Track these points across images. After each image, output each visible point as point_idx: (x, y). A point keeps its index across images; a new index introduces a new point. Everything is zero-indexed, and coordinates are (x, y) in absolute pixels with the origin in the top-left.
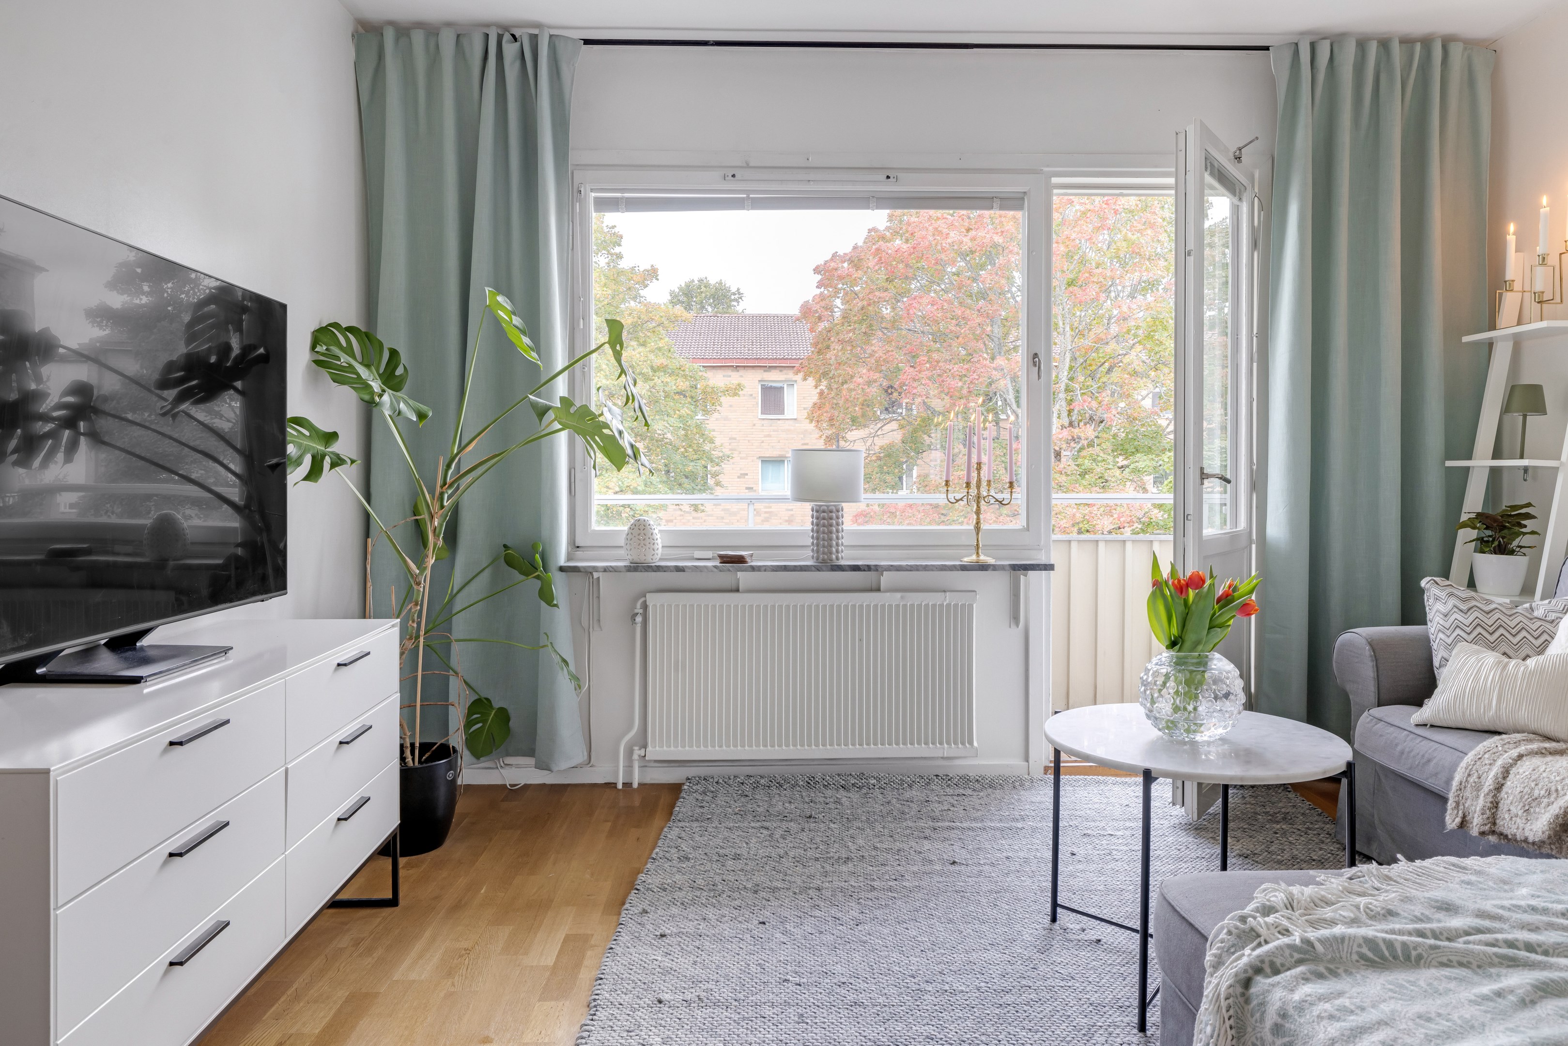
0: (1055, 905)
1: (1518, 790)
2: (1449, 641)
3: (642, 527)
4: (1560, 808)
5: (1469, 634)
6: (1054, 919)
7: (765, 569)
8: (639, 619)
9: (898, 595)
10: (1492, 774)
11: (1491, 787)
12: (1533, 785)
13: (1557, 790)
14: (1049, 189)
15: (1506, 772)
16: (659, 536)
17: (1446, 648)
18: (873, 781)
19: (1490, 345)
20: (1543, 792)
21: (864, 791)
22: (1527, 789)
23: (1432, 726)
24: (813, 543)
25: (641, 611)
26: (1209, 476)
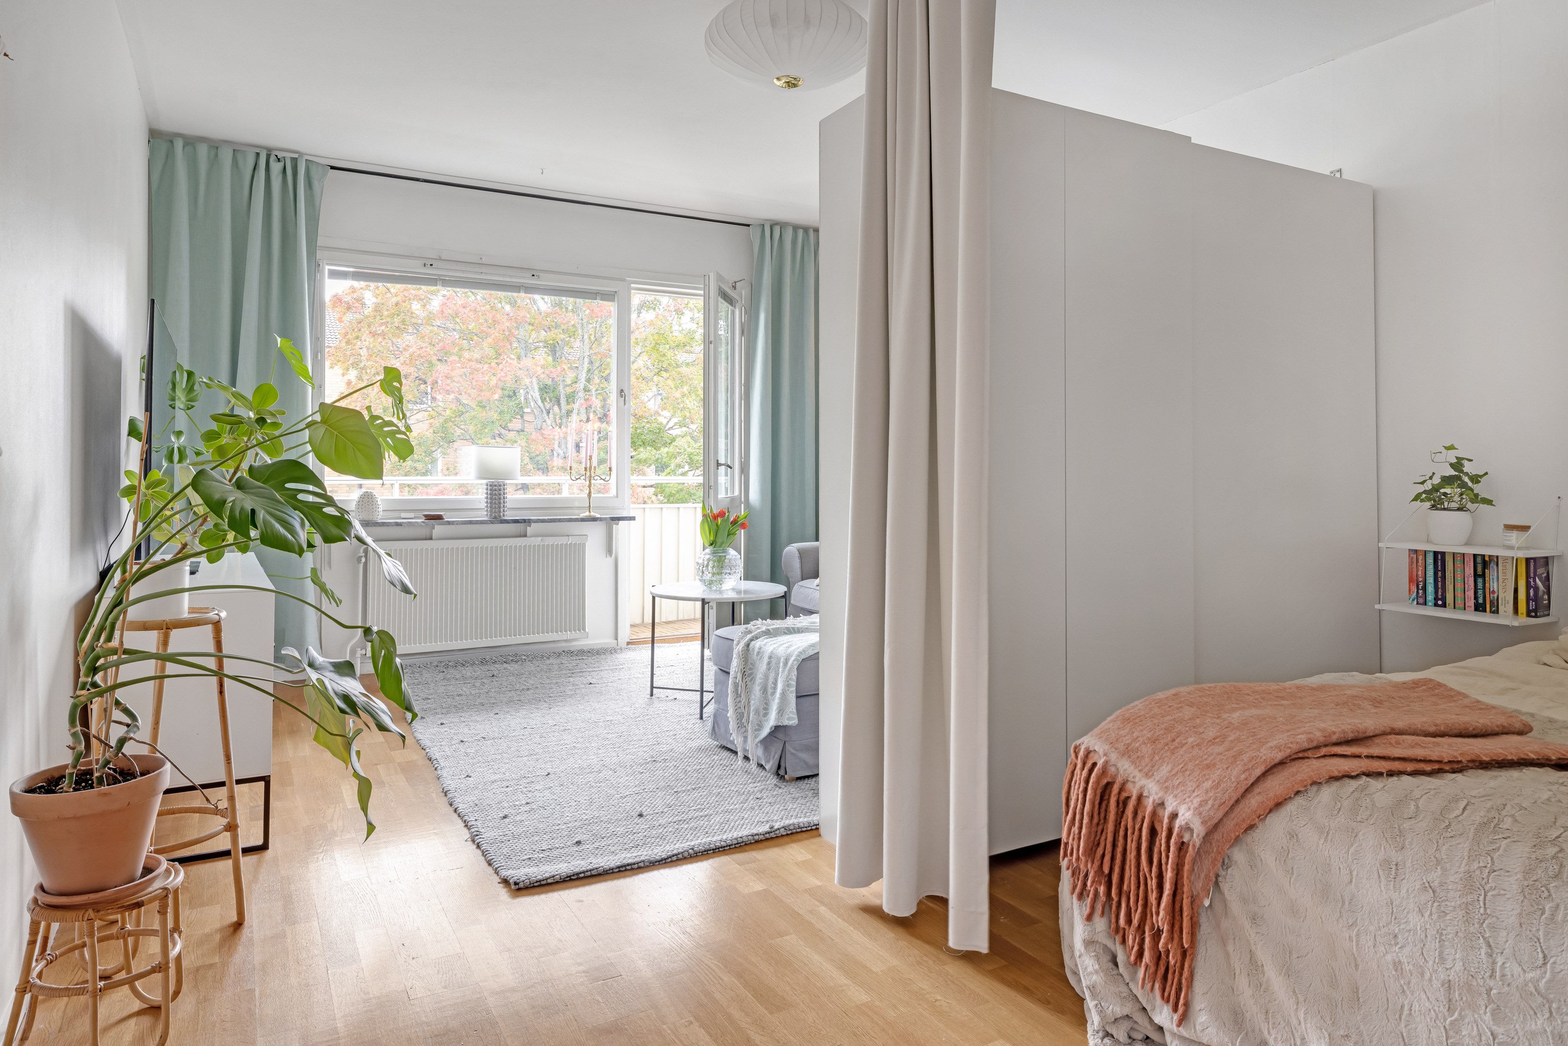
0: (652, 687)
3: (370, 497)
6: (652, 695)
7: (458, 523)
8: (363, 560)
9: (540, 539)
14: (629, 289)
16: (379, 503)
18: (524, 657)
21: (520, 663)
24: (487, 506)
25: (363, 554)
26: (721, 465)
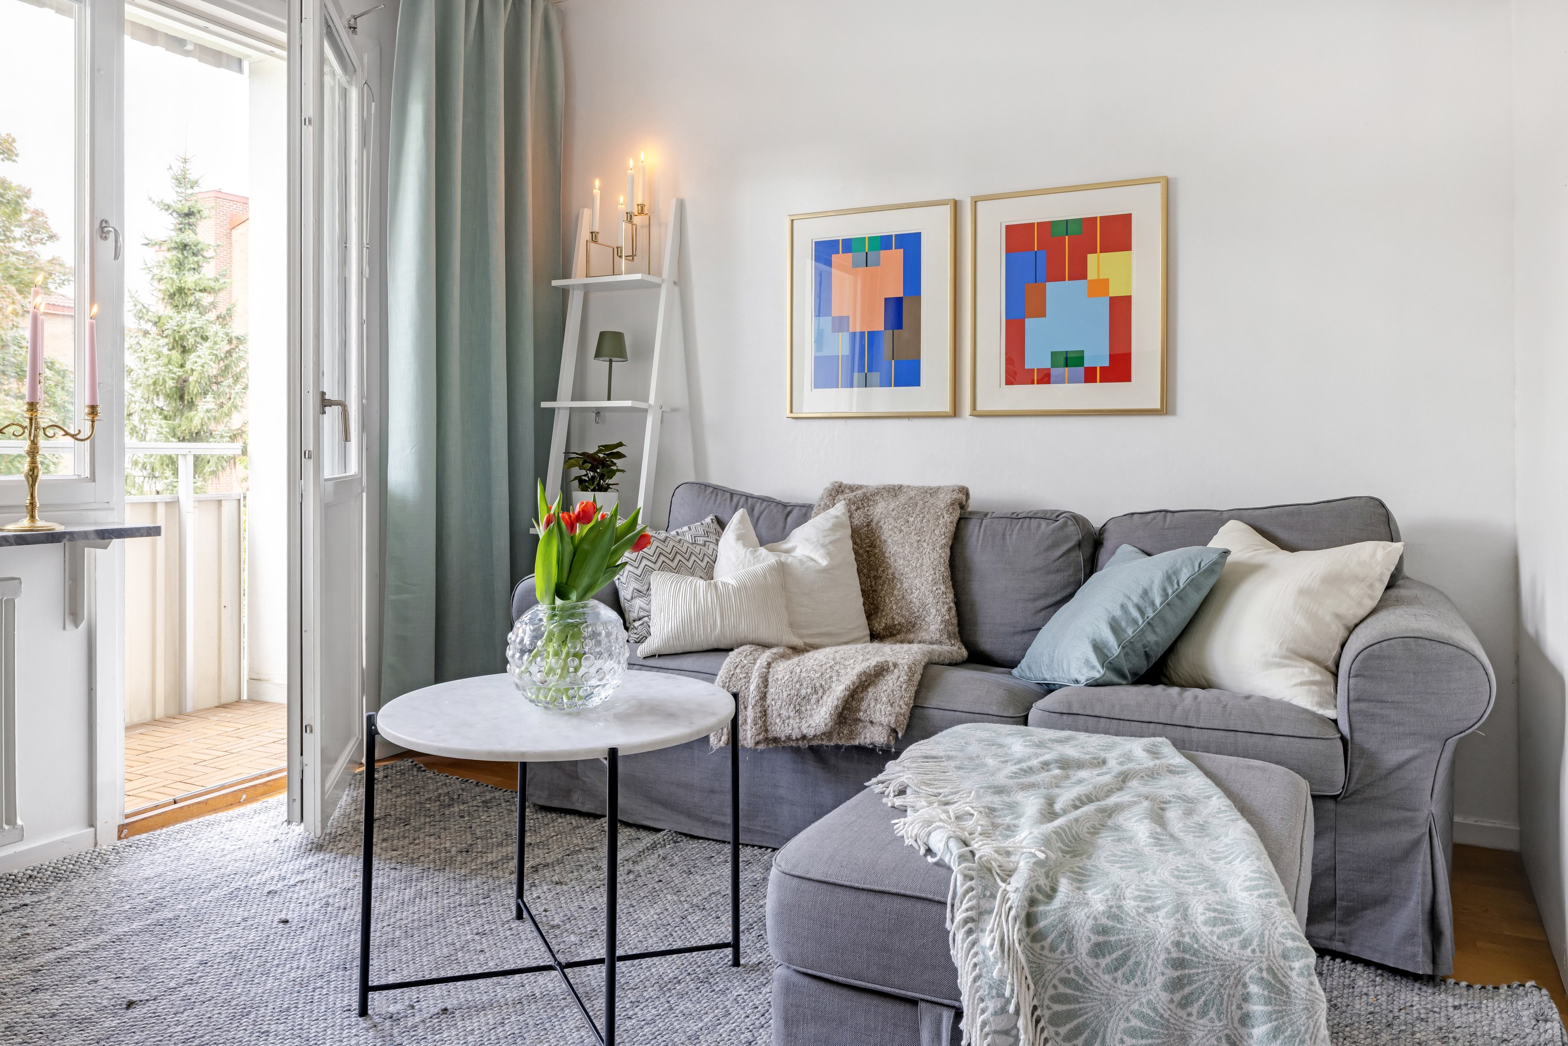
0: (366, 989)
1: (785, 694)
2: (639, 572)
4: (838, 700)
5: (655, 563)
10: (752, 687)
11: (757, 698)
12: (798, 686)
13: (821, 685)
15: (765, 681)
17: (636, 579)
19: (564, 292)
20: (809, 690)
22: (793, 692)
23: (660, 656)
26: (331, 403)
